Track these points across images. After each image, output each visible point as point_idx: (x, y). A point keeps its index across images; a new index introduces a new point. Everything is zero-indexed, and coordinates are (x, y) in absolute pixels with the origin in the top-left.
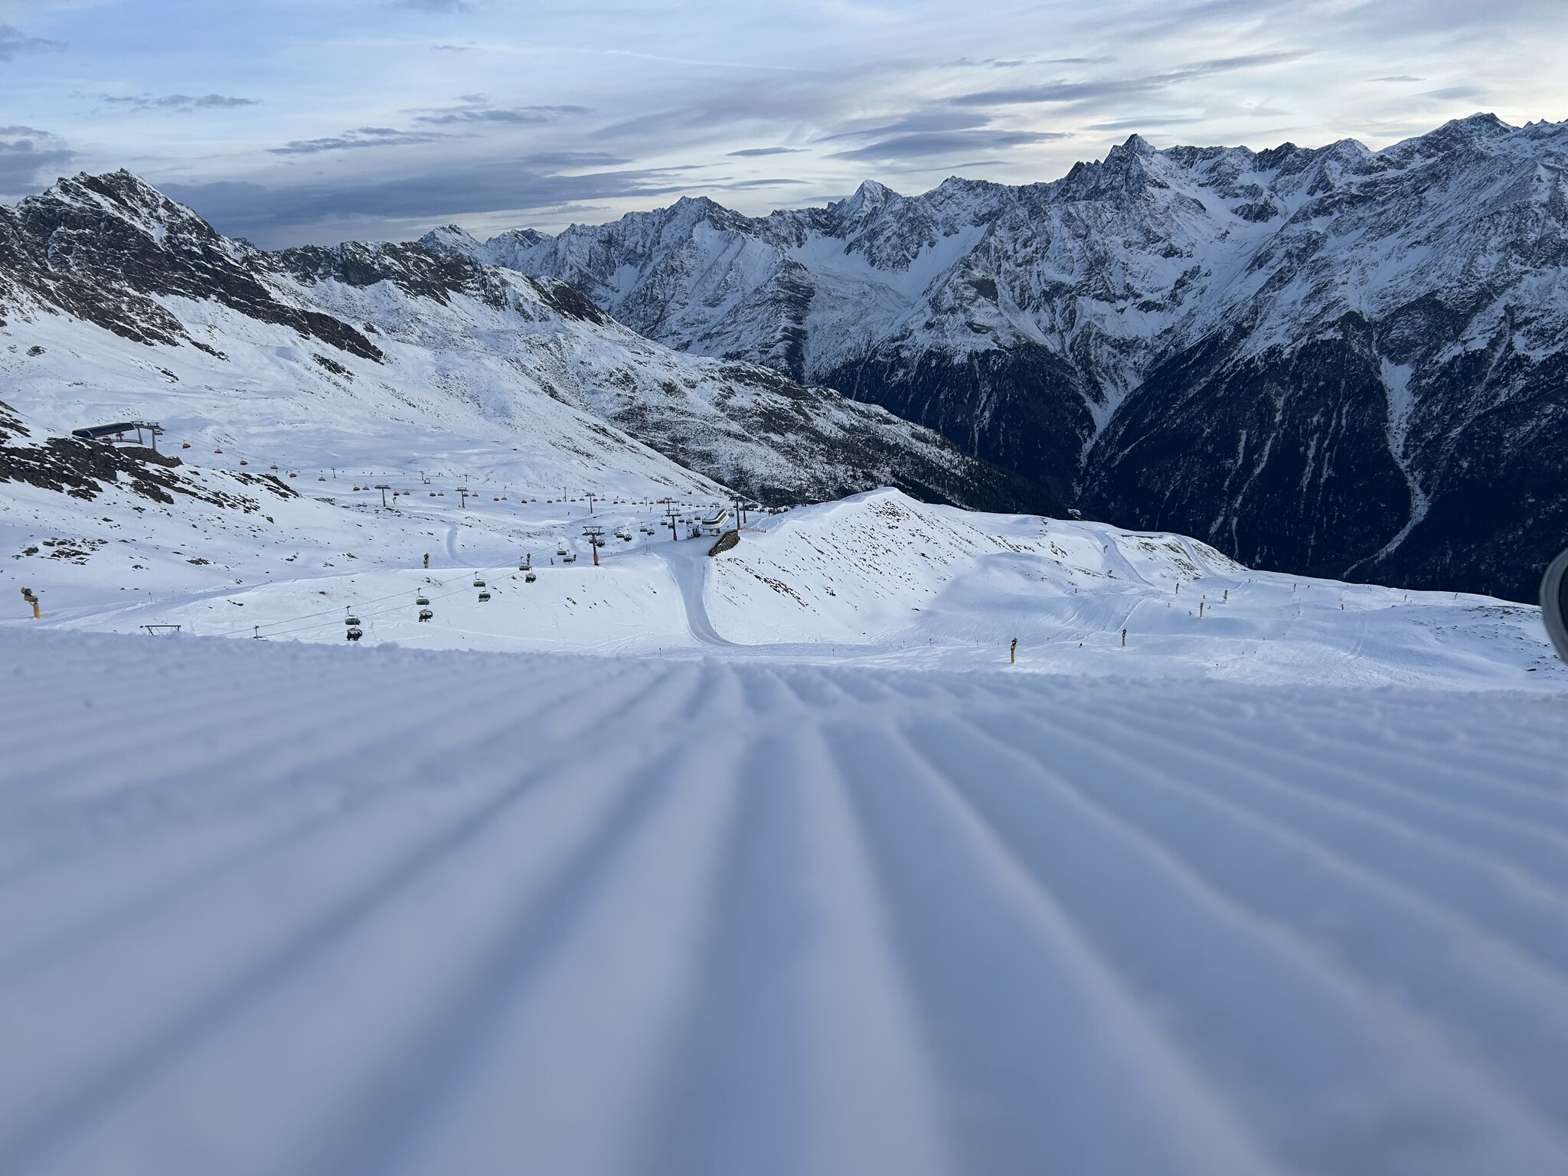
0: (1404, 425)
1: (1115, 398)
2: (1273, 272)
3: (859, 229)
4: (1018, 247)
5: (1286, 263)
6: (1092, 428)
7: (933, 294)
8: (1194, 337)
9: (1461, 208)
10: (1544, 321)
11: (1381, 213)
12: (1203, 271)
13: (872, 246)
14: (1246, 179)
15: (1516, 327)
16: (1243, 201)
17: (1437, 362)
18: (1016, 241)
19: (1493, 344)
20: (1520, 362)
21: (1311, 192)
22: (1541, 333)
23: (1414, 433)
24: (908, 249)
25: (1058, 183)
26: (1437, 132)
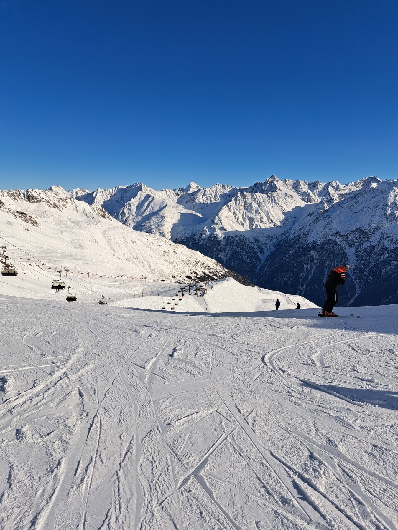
0: (353, 266)
1: (267, 253)
2: (314, 218)
3: (190, 197)
5: (318, 216)
6: (260, 262)
7: (212, 218)
9: (369, 203)
10: (393, 237)
12: (293, 216)
13: (193, 202)
15: (385, 239)
17: (362, 248)
19: (378, 243)
20: (387, 249)
23: (356, 268)
24: (204, 204)
25: (251, 187)
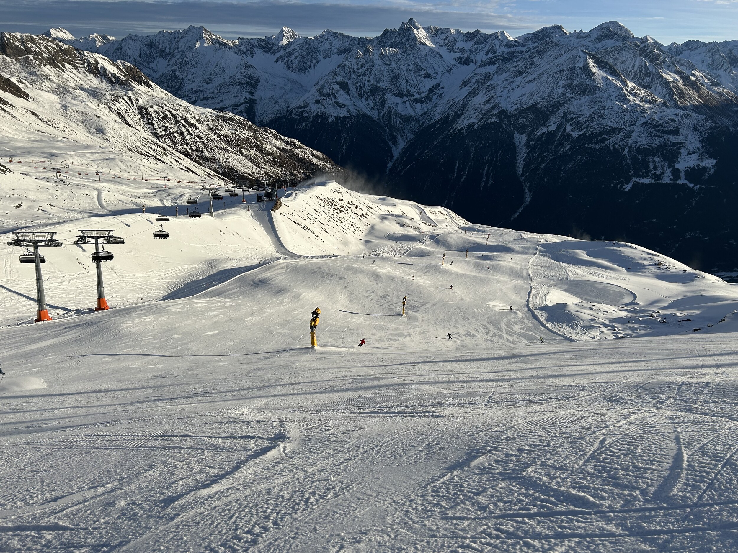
0: (522, 162)
1: (402, 144)
2: (471, 89)
3: (282, 51)
4: (359, 67)
5: (476, 85)
6: (392, 156)
7: (319, 87)
8: (437, 117)
9: (549, 67)
10: (579, 119)
11: (516, 67)
12: (441, 86)
13: (288, 60)
14: (460, 45)
15: (568, 121)
16: (458, 55)
17: (536, 135)
18: (358, 64)
19: (558, 128)
20: (569, 136)
21: (487, 54)
22: (577, 124)
23: (527, 166)
24: (306, 63)
25: (377, 38)
26: (538, 31)
